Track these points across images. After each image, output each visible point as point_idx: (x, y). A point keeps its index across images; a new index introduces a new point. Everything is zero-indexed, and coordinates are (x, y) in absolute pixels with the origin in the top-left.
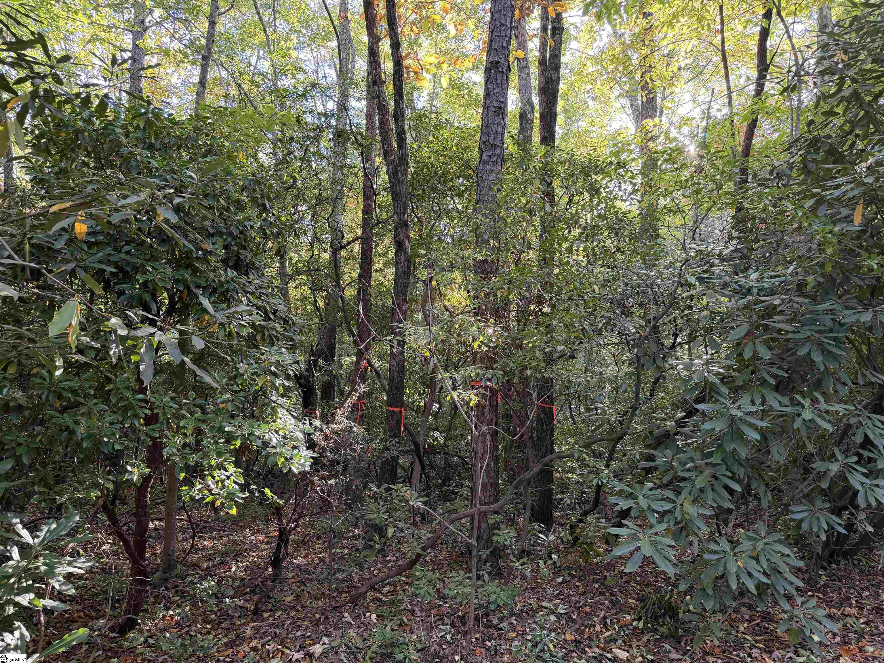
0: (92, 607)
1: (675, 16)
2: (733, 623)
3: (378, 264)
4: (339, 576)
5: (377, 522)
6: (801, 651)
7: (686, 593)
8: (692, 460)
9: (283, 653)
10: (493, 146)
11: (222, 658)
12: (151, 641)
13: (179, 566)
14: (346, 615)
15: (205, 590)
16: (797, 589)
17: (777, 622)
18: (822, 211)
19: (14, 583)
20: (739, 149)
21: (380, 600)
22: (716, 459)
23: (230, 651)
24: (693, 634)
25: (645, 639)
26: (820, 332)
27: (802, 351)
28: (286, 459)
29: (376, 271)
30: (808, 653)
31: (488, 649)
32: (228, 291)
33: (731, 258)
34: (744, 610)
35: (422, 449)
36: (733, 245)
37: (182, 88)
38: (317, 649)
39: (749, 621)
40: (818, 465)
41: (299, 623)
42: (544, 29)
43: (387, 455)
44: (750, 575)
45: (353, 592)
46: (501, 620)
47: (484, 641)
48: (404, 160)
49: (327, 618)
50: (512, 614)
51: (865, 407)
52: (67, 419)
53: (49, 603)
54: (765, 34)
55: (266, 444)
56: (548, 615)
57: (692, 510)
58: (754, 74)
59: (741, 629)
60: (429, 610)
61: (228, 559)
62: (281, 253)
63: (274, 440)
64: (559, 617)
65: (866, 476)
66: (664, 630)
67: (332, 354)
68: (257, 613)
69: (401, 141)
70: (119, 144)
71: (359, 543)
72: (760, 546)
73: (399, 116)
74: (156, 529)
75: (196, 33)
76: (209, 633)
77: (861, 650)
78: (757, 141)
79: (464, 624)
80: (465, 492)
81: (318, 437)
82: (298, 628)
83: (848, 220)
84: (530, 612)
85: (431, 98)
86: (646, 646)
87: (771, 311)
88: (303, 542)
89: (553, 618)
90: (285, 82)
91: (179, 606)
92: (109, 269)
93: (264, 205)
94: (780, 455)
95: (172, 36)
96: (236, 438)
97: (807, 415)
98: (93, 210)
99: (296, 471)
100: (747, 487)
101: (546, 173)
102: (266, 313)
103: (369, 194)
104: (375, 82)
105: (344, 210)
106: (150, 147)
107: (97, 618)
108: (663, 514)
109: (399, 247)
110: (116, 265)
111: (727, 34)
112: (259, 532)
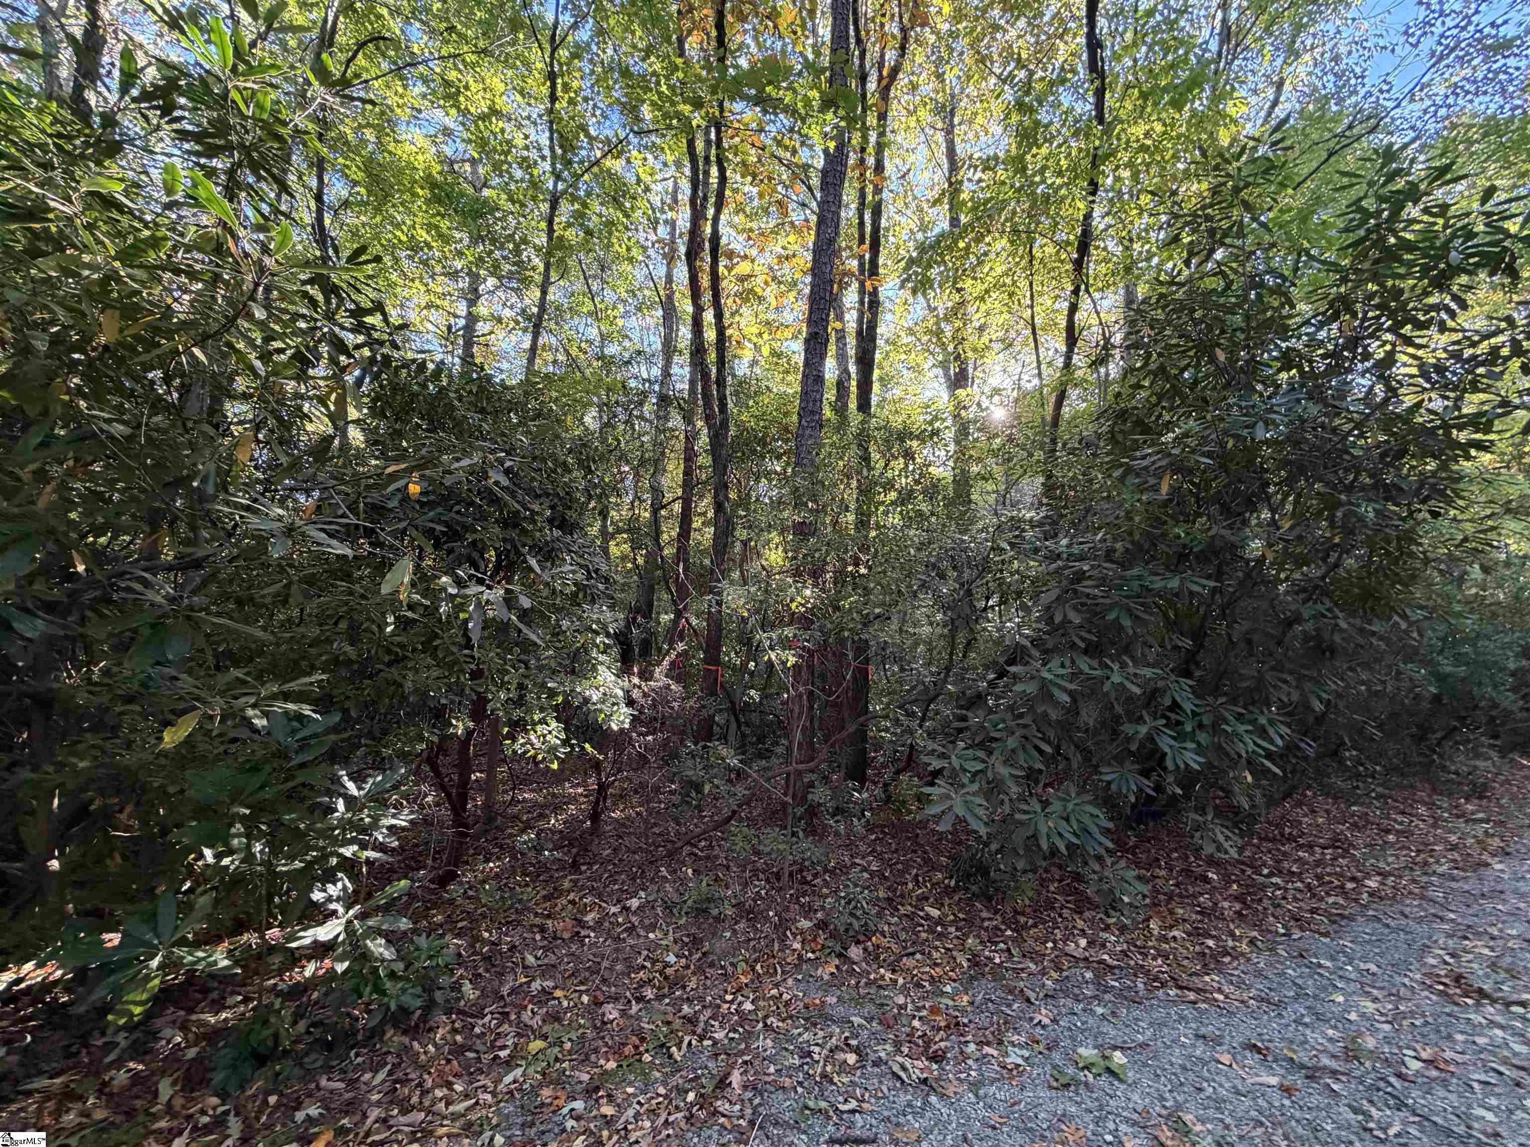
0: (413, 858)
1: (987, 291)
2: (1043, 883)
3: (697, 523)
4: (656, 830)
5: (694, 779)
6: (1112, 913)
7: (997, 852)
8: (1004, 721)
9: (600, 906)
10: (812, 412)
11: (539, 911)
12: (471, 893)
13: (499, 818)
14: (663, 869)
15: (525, 842)
16: (1107, 850)
17: (1087, 883)
18: (1130, 480)
19: (338, 835)
20: (1049, 419)
21: (696, 855)
22: (1027, 720)
23: (548, 905)
24: (1004, 893)
25: (956, 898)
26: (1128, 597)
27: (1111, 617)
28: (606, 715)
29: (695, 530)
30: (1118, 914)
31: (802, 906)
32: (553, 550)
33: (1041, 524)
34: (1054, 869)
35: (738, 708)
36: (1043, 511)
37: (512, 354)
38: (634, 903)
39: (1060, 881)
40: (1128, 728)
41: (616, 877)
42: (861, 302)
43: (704, 713)
44: (1060, 835)
45: (670, 846)
46: (815, 876)
47: (798, 898)
48: (724, 424)
49: (643, 872)
50: (826, 870)
51: (1173, 671)
52: (394, 673)
53: (371, 854)
54: (1073, 309)
55: (587, 701)
56: (861, 872)
57: (1004, 771)
59: (1052, 888)
60: (745, 866)
61: (547, 812)
62: (603, 513)
63: (595, 697)
64: (872, 874)
65: (1174, 739)
66: (974, 888)
67: (651, 612)
68: (575, 866)
69: (723, 406)
70: (452, 408)
71: (676, 798)
72: (1070, 806)
73: (721, 382)
74: (477, 781)
75: (528, 301)
76: (527, 885)
77: (1171, 912)
78: (1065, 411)
79: (778, 880)
80: (780, 750)
81: (636, 694)
82: (615, 882)
83: (1155, 489)
84: (843, 869)
85: (752, 366)
86: (958, 904)
87: (1080, 576)
88: (621, 796)
89: (866, 875)
90: (612, 349)
91: (499, 858)
92: (440, 528)
93: (589, 467)
94: (1089, 716)
95: (504, 304)
96: (558, 694)
97: (1116, 679)
98: (427, 472)
99: (615, 727)
100: (1057, 749)
101: (863, 439)
102: (588, 572)
103: (690, 456)
104: (698, 350)
105: (665, 471)
106: (482, 411)
107: (418, 870)
108: (975, 774)
109: (719, 507)
110: (446, 524)
111: (1037, 309)
112: (578, 785)
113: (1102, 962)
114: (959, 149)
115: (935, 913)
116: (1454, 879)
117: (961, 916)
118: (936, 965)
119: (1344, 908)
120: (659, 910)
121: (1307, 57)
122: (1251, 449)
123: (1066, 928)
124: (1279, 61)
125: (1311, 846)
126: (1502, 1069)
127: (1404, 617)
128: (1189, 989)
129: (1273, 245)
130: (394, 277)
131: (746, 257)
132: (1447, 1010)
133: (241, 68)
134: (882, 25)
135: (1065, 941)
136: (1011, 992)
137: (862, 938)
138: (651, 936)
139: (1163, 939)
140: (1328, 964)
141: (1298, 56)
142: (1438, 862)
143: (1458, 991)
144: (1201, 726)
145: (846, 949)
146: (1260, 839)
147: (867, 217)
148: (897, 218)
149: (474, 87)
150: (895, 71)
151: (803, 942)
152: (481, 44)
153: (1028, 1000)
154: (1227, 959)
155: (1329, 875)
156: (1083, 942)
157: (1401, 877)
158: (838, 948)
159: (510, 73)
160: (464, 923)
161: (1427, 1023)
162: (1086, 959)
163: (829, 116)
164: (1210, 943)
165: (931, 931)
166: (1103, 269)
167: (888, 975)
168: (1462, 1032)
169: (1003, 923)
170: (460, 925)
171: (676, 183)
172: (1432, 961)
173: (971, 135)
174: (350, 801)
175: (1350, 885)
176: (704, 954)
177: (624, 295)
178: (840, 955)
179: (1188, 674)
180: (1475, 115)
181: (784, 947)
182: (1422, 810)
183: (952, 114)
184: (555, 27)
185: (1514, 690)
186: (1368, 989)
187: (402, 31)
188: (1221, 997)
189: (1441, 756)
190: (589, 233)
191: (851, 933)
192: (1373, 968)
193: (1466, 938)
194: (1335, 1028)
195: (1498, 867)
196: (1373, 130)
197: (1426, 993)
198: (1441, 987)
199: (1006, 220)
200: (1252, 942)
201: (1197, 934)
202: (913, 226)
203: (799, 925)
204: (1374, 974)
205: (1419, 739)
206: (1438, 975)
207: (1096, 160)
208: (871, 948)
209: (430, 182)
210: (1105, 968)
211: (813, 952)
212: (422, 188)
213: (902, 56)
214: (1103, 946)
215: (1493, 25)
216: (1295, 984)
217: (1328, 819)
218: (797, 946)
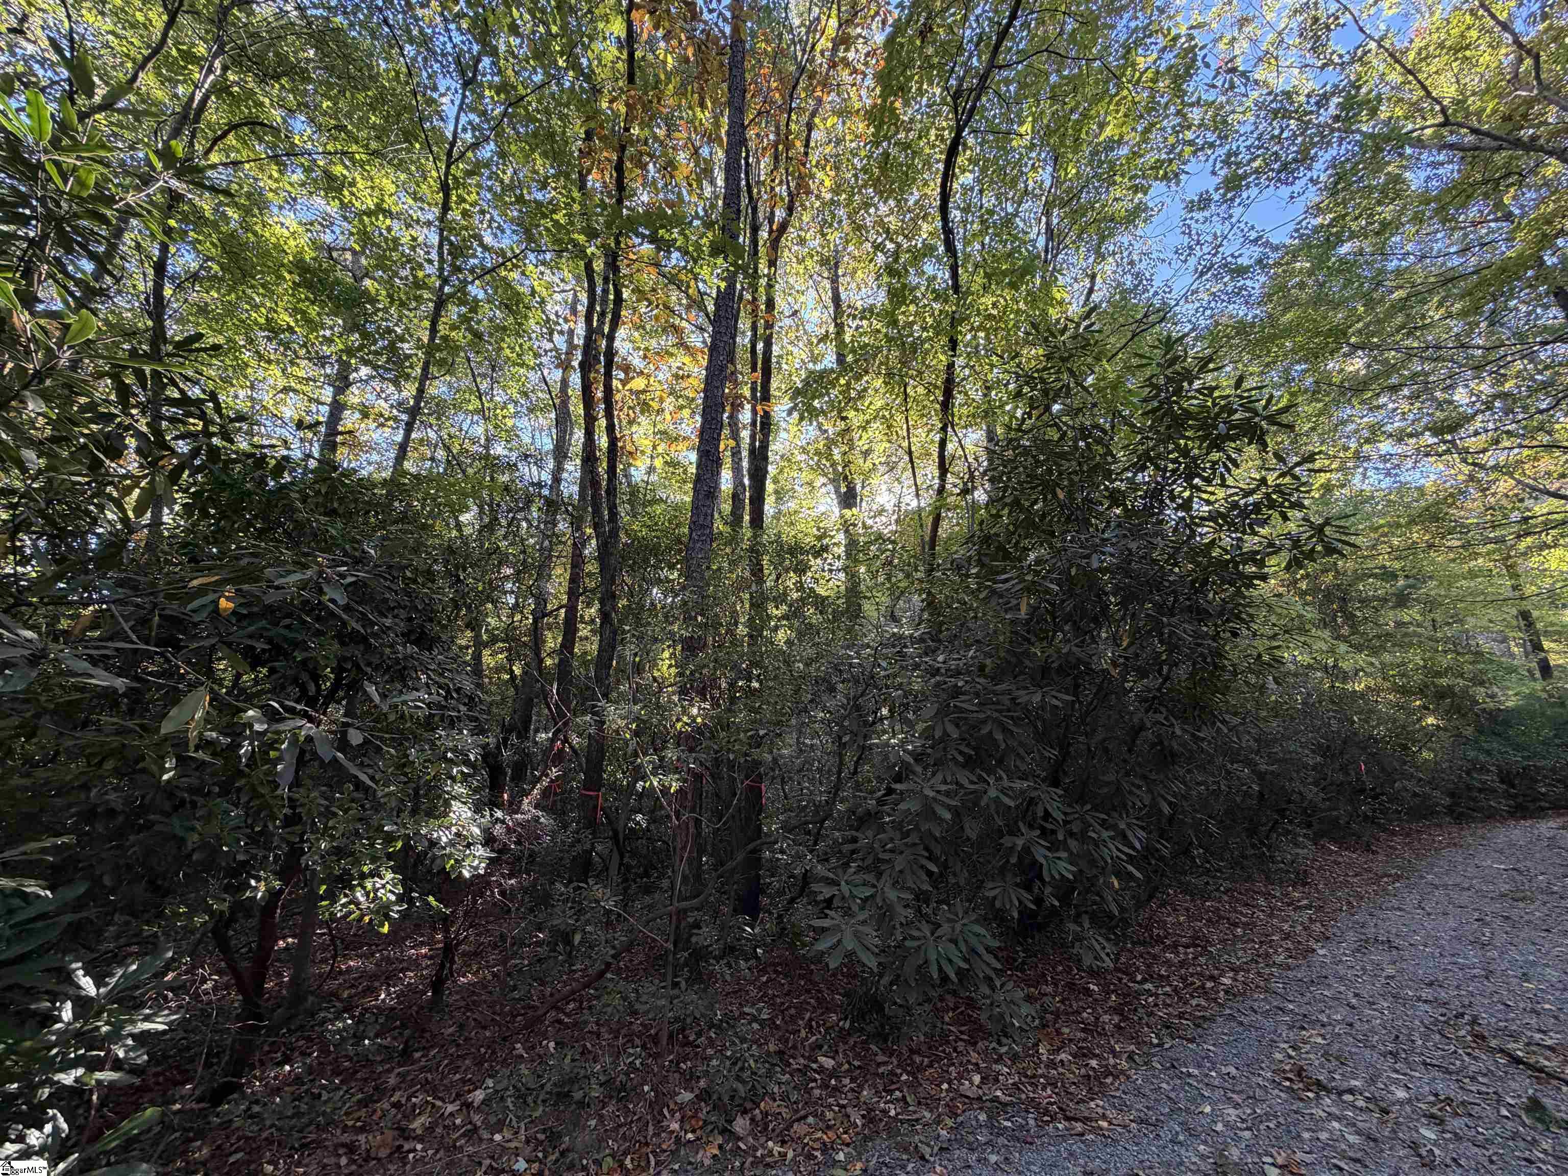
0: (177, 1067)
1: (868, 422)
2: (938, 1012)
3: (584, 631)
4: (516, 994)
5: (562, 927)
6: (1004, 1040)
7: (891, 984)
8: (892, 840)
9: (433, 1106)
10: (703, 527)
11: (350, 1123)
12: (256, 1109)
13: (311, 999)
14: (518, 1046)
15: (339, 1031)
16: (995, 969)
17: (980, 1009)
18: (994, 601)
19: (57, 1054)
20: (927, 539)
21: (560, 1022)
22: (914, 838)
23: (363, 1113)
24: (899, 1029)
25: (851, 1042)
26: (1000, 711)
27: (985, 731)
28: (456, 861)
29: (581, 639)
30: (1010, 1041)
31: (682, 1074)
32: (405, 668)
33: (921, 640)
34: (948, 997)
35: (621, 836)
36: (923, 629)
37: (384, 445)
38: (478, 1096)
39: (954, 1010)
40: (1007, 841)
41: (459, 1063)
42: (754, 423)
43: (579, 848)
44: (950, 961)
45: (531, 1013)
46: (699, 1034)
47: (678, 1064)
48: (614, 533)
49: (494, 1052)
50: (711, 1026)
51: (1043, 781)
52: (176, 825)
53: (106, 1075)
54: (943, 444)
55: (433, 844)
56: (750, 1023)
57: (892, 895)
58: (936, 473)
59: (947, 1019)
60: (618, 1031)
61: (377, 984)
62: (474, 625)
63: (444, 839)
64: (762, 1023)
65: (1049, 849)
66: (869, 1028)
67: (527, 729)
68: (406, 1055)
69: (614, 515)
70: (295, 510)
71: (542, 951)
72: (958, 927)
73: (612, 491)
74: (286, 949)
75: (405, 394)
76: (338, 1088)
77: (1058, 1032)
78: (942, 533)
79: (656, 1044)
80: (665, 883)
81: (498, 830)
82: (456, 1070)
83: (1017, 608)
84: (730, 1020)
85: (649, 473)
86: (853, 1048)
87: (957, 692)
88: (475, 954)
89: (756, 1026)
90: (499, 449)
91: (304, 1054)
92: (260, 646)
93: (458, 576)
94: (972, 830)
95: (379, 395)
96: (396, 839)
97: (993, 793)
98: (246, 587)
99: (466, 874)
100: (945, 866)
101: (755, 552)
102: (448, 692)
103: (577, 561)
104: (589, 457)
105: (550, 576)
106: (332, 513)
107: (184, 1084)
108: (865, 900)
109: (605, 616)
110: (270, 641)
111: (913, 440)
112: (422, 944)
113: (996, 1099)
114: (843, 296)
115: (829, 1063)
116: (1289, 968)
117: (856, 1063)
118: (829, 1127)
119: (1205, 1009)
120: (509, 1102)
121: (1111, 260)
122: (1090, 578)
123: (961, 1064)
124: (1091, 260)
125: (1175, 946)
126: (1342, 1164)
127: (1224, 722)
128: (1076, 1120)
129: (1094, 405)
130: (246, 356)
131: (642, 373)
132: (1294, 1107)
133: (66, 142)
134: (772, 189)
135: (960, 1077)
136: (906, 1150)
137: (749, 1105)
138: (497, 1137)
139: (1052, 1064)
140: (1196, 1072)
141: (1104, 259)
142: (1276, 952)
143: (1301, 1085)
144: (1071, 834)
145: (730, 1122)
146: (1133, 943)
147: (760, 346)
148: (790, 348)
149: (361, 184)
150: (783, 227)
151: (682, 1121)
152: (374, 145)
153: (922, 1158)
154: (1109, 1080)
155: (1192, 975)
156: (977, 1079)
157: (1248, 971)
158: (722, 1123)
159: (403, 176)
160: (240, 1155)
161: (1279, 1125)
162: (979, 1099)
163: (720, 261)
164: (1094, 1063)
165: (825, 1086)
166: (965, 411)
167: (777, 1149)
168: (1308, 1130)
169: (898, 1066)
170: (232, 1160)
171: (575, 295)
172: (1278, 1056)
173: (854, 285)
174: (83, 1005)
175: (1209, 985)
176: (563, 1154)
177: (516, 396)
178: (724, 1131)
179: (1056, 783)
180: (1231, 317)
181: (660, 1129)
182: (1262, 902)
183: (837, 266)
184: (453, 144)
185: (1316, 783)
186: (1230, 1095)
187: (285, 121)
188: (1104, 1124)
189: (1269, 848)
190: (478, 335)
191: (737, 1101)
192: (1233, 1071)
193: (1303, 1028)
194: (1205, 1142)
195: (1321, 952)
196: (1162, 320)
197: (1276, 1091)
198: (1288, 1084)
199: (881, 363)
200: (1130, 1058)
201: (1083, 1054)
202: (804, 356)
203: (679, 1099)
204: (1234, 1078)
205: (1252, 832)
206: (1284, 1071)
207: (955, 321)
208: (759, 1117)
209: (300, 266)
210: (998, 1108)
211: (693, 1131)
212: (290, 273)
213: (790, 215)
214: (997, 1080)
215: (1232, 255)
216: (1170, 1098)
217: (1188, 917)
218: (675, 1126)
